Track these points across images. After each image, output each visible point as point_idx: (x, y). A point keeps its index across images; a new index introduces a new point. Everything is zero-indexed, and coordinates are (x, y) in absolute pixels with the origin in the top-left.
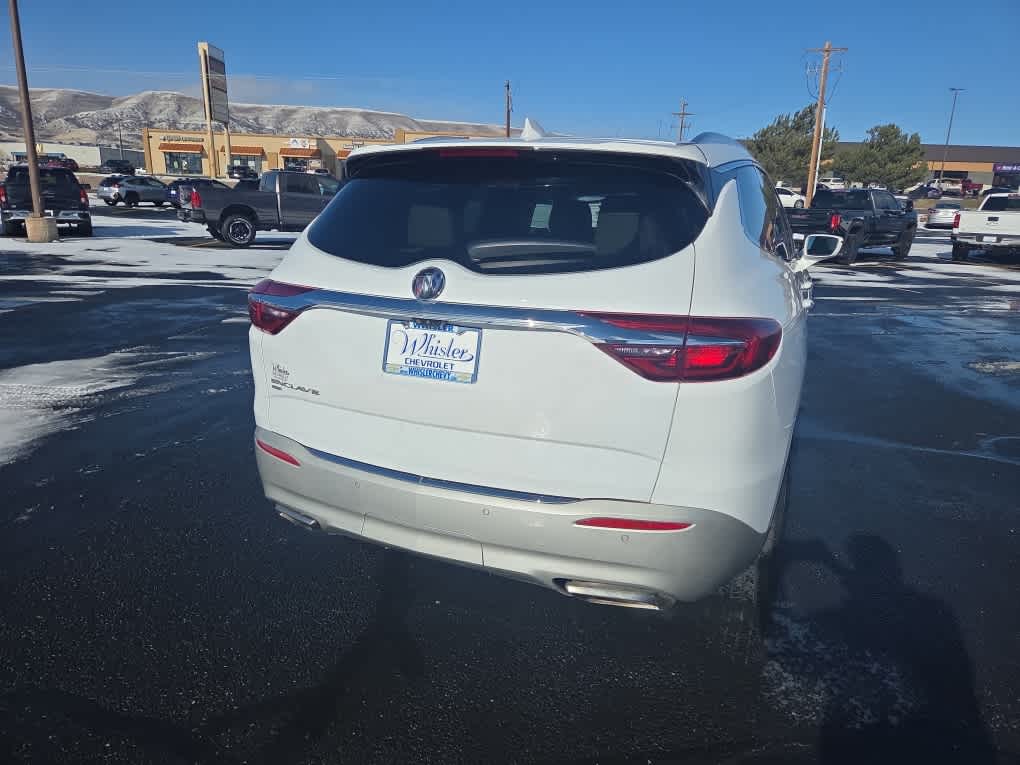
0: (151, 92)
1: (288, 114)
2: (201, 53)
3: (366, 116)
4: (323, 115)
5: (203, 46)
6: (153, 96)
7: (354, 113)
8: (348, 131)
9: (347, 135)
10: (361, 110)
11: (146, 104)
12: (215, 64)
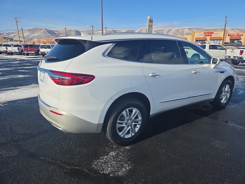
0: (141, 29)
1: (170, 30)
2: (148, 19)
3: (189, 29)
4: (178, 30)
5: (149, 17)
6: (142, 29)
7: (186, 29)
8: (184, 33)
9: (184, 34)
10: (188, 28)
11: (141, 31)
12: (151, 21)
